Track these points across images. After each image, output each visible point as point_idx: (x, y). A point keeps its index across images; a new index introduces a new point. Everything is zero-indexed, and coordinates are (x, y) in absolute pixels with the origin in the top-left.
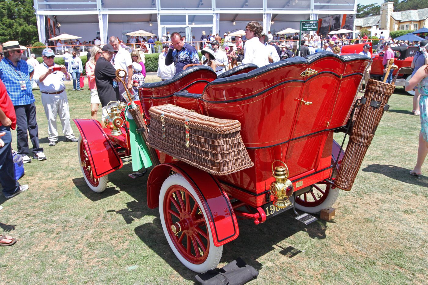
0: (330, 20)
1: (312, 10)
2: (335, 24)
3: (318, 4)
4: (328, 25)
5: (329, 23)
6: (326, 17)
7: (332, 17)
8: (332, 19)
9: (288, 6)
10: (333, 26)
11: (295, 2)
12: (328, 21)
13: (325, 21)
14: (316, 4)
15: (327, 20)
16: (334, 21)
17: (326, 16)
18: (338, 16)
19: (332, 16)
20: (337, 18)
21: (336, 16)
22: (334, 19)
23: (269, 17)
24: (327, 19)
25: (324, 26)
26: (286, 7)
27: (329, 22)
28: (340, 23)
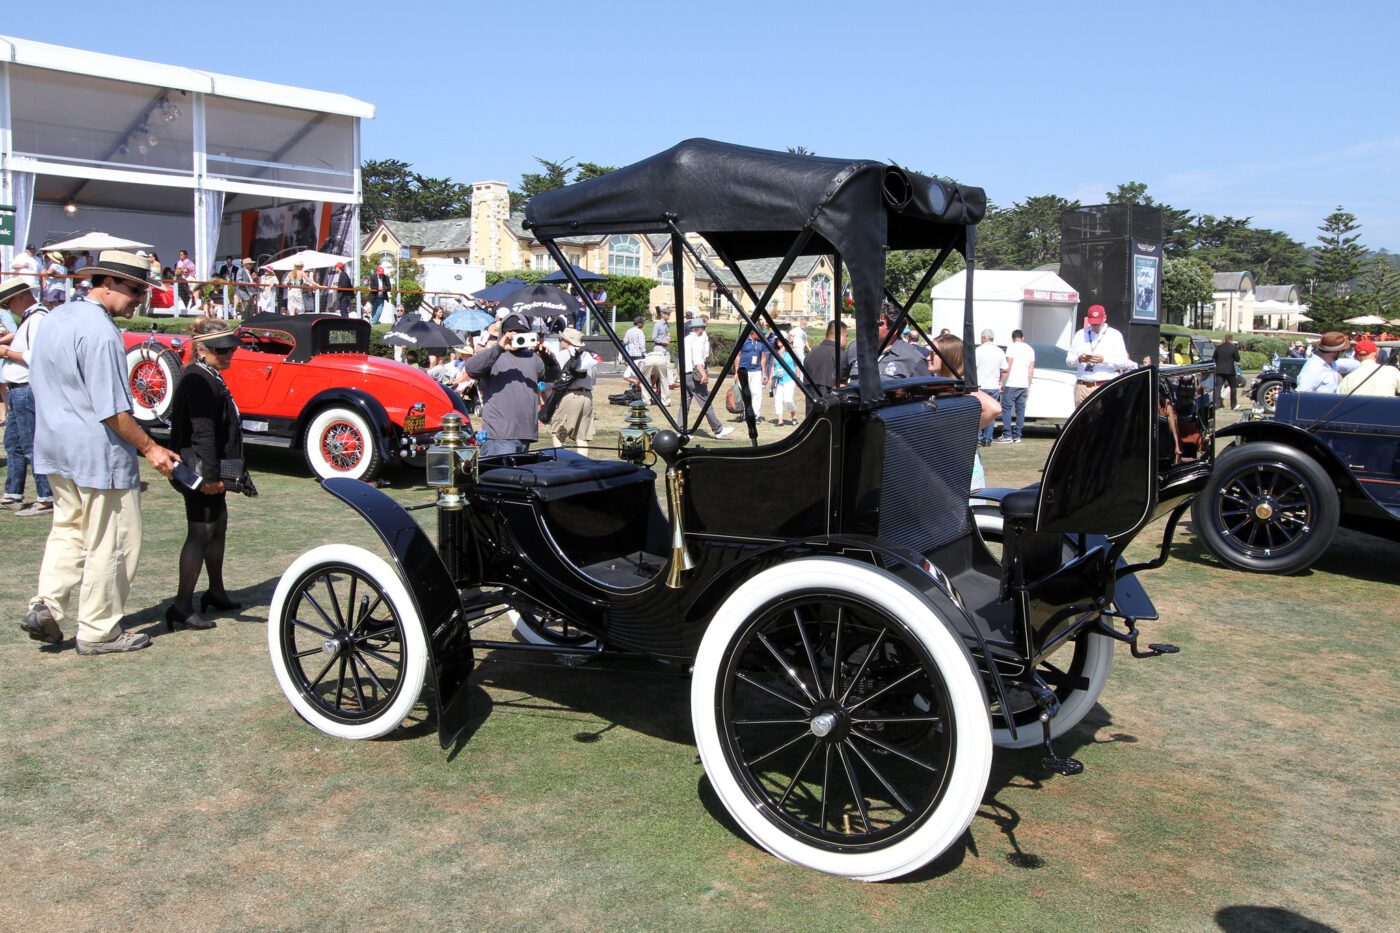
0: (282, 217)
1: (200, 176)
2: (298, 233)
3: (223, 158)
4: (279, 233)
5: (282, 229)
6: (271, 207)
7: (291, 209)
8: (289, 216)
9: (123, 152)
10: (292, 238)
11: (148, 145)
12: (277, 221)
13: (268, 220)
14: (214, 158)
15: (273, 219)
16: (297, 222)
17: (270, 203)
18: (307, 206)
19: (291, 204)
20: (303, 213)
21: (301, 206)
22: (294, 217)
23: (22, 185)
24: (274, 213)
25: (266, 237)
26: (114, 156)
27: (282, 226)
28: (314, 229)
